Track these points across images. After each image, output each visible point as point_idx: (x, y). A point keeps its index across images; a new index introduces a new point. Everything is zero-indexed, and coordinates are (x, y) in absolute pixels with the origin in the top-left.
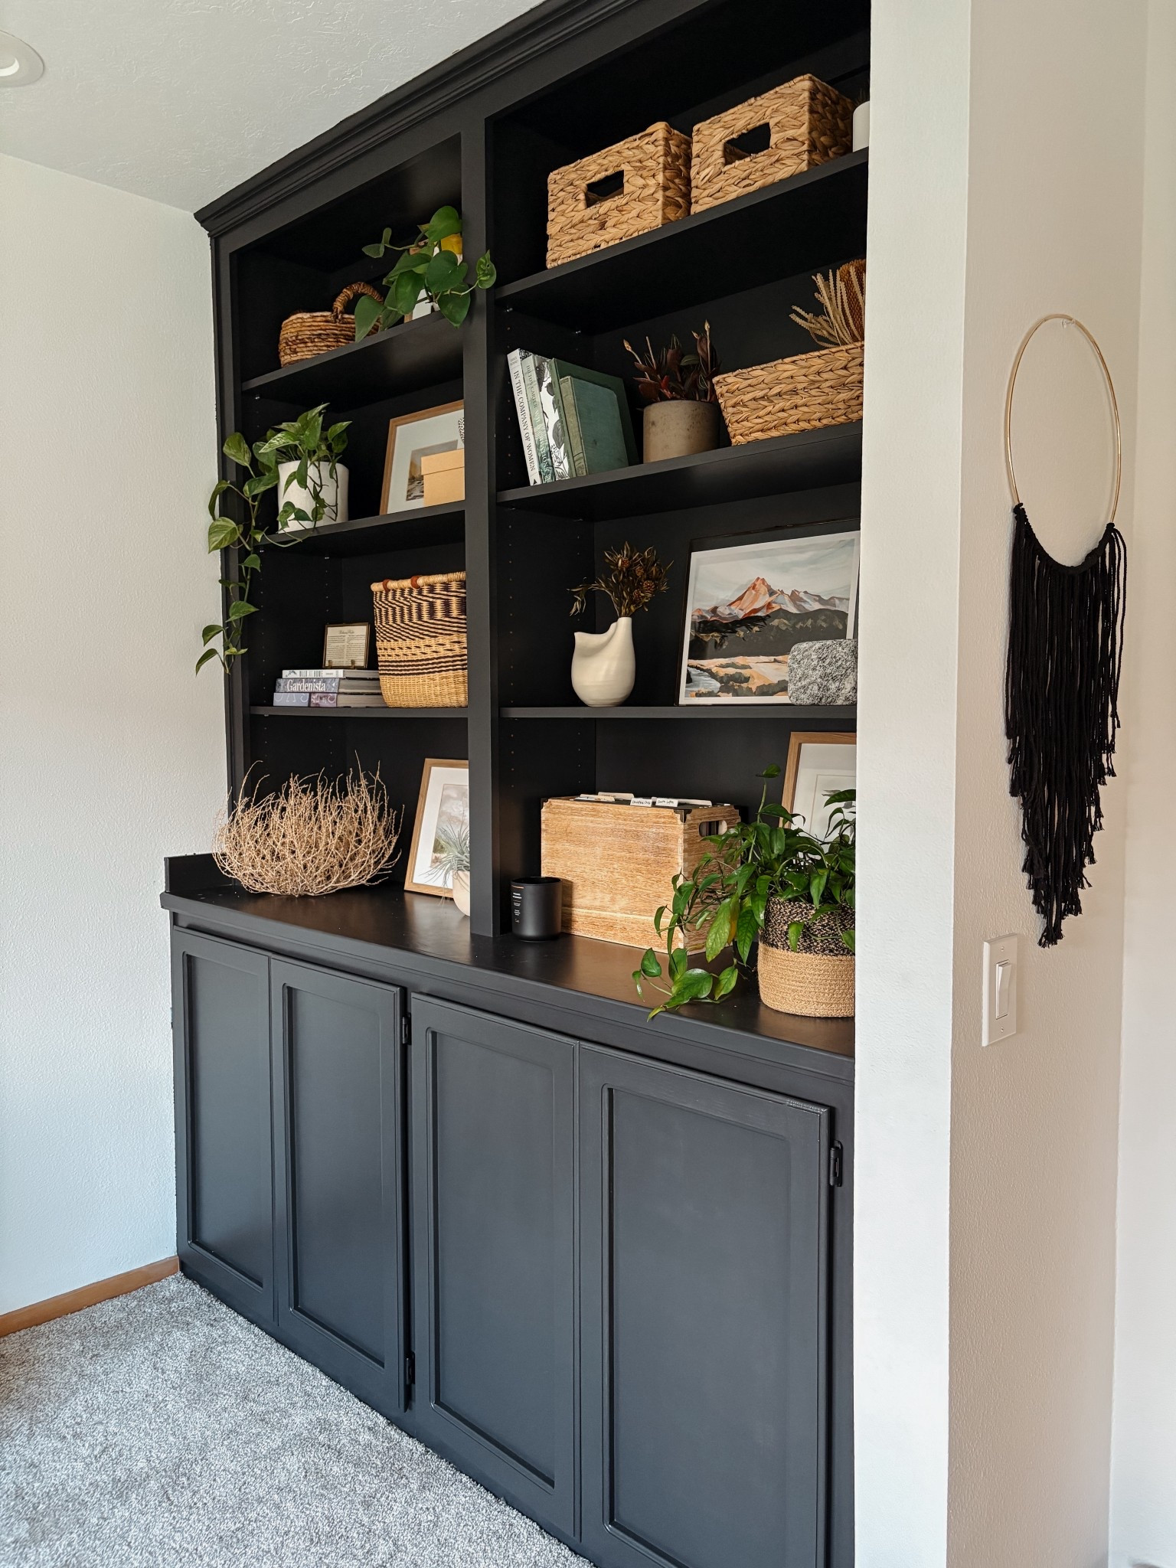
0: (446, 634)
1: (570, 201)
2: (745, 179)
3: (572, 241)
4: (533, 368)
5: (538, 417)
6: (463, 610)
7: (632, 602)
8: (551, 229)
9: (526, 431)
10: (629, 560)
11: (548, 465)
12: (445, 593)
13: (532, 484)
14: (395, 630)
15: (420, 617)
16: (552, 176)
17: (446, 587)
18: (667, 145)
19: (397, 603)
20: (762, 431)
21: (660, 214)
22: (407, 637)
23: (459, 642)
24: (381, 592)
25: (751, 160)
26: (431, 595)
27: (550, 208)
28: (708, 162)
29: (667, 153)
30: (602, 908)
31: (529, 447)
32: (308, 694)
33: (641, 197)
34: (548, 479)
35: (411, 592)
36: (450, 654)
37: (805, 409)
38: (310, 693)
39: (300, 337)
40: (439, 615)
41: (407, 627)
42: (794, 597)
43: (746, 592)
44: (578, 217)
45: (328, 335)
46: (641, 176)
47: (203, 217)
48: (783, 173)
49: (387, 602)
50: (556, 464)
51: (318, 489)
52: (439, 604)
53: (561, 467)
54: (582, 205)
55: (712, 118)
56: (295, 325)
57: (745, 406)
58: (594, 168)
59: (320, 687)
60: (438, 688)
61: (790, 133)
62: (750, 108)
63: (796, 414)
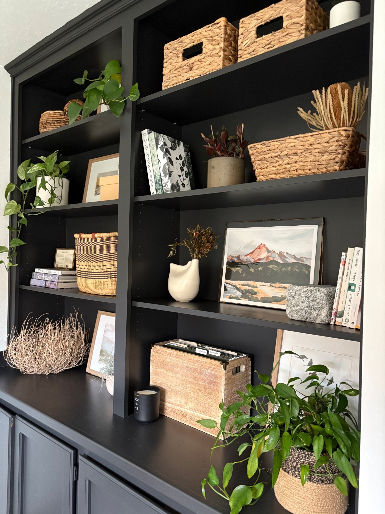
0: (108, 261)
1: (175, 58)
2: (268, 44)
3: (175, 77)
4: (153, 138)
5: (156, 161)
6: (116, 249)
7: (200, 253)
8: (165, 71)
9: (150, 168)
10: (199, 233)
11: (160, 185)
12: (108, 242)
13: (152, 194)
14: (84, 257)
15: (95, 252)
16: (166, 46)
17: (109, 239)
18: (226, 29)
19: (86, 245)
20: (275, 174)
21: (221, 63)
22: (89, 261)
23: (114, 265)
24: (78, 239)
25: (272, 35)
26: (101, 242)
27: (164, 61)
28: (247, 37)
29: (226, 33)
30: (180, 406)
31: (151, 176)
32: (45, 281)
33: (211, 54)
34: (160, 192)
35: (92, 240)
36: (109, 270)
37: (302, 164)
38: (46, 281)
39: (48, 121)
40: (105, 251)
41: (89, 256)
42: (281, 255)
43: (255, 250)
44: (178, 65)
45: (61, 121)
46: (212, 44)
47: (8, 68)
48: (290, 40)
49: (81, 244)
50: (164, 185)
51: (53, 189)
52: (105, 247)
53: (166, 186)
54: (181, 59)
55: (250, 15)
56: (46, 116)
57: (266, 160)
58: (187, 41)
59: (50, 278)
60: (103, 286)
61: (295, 20)
62: (271, 9)
63: (296, 166)
